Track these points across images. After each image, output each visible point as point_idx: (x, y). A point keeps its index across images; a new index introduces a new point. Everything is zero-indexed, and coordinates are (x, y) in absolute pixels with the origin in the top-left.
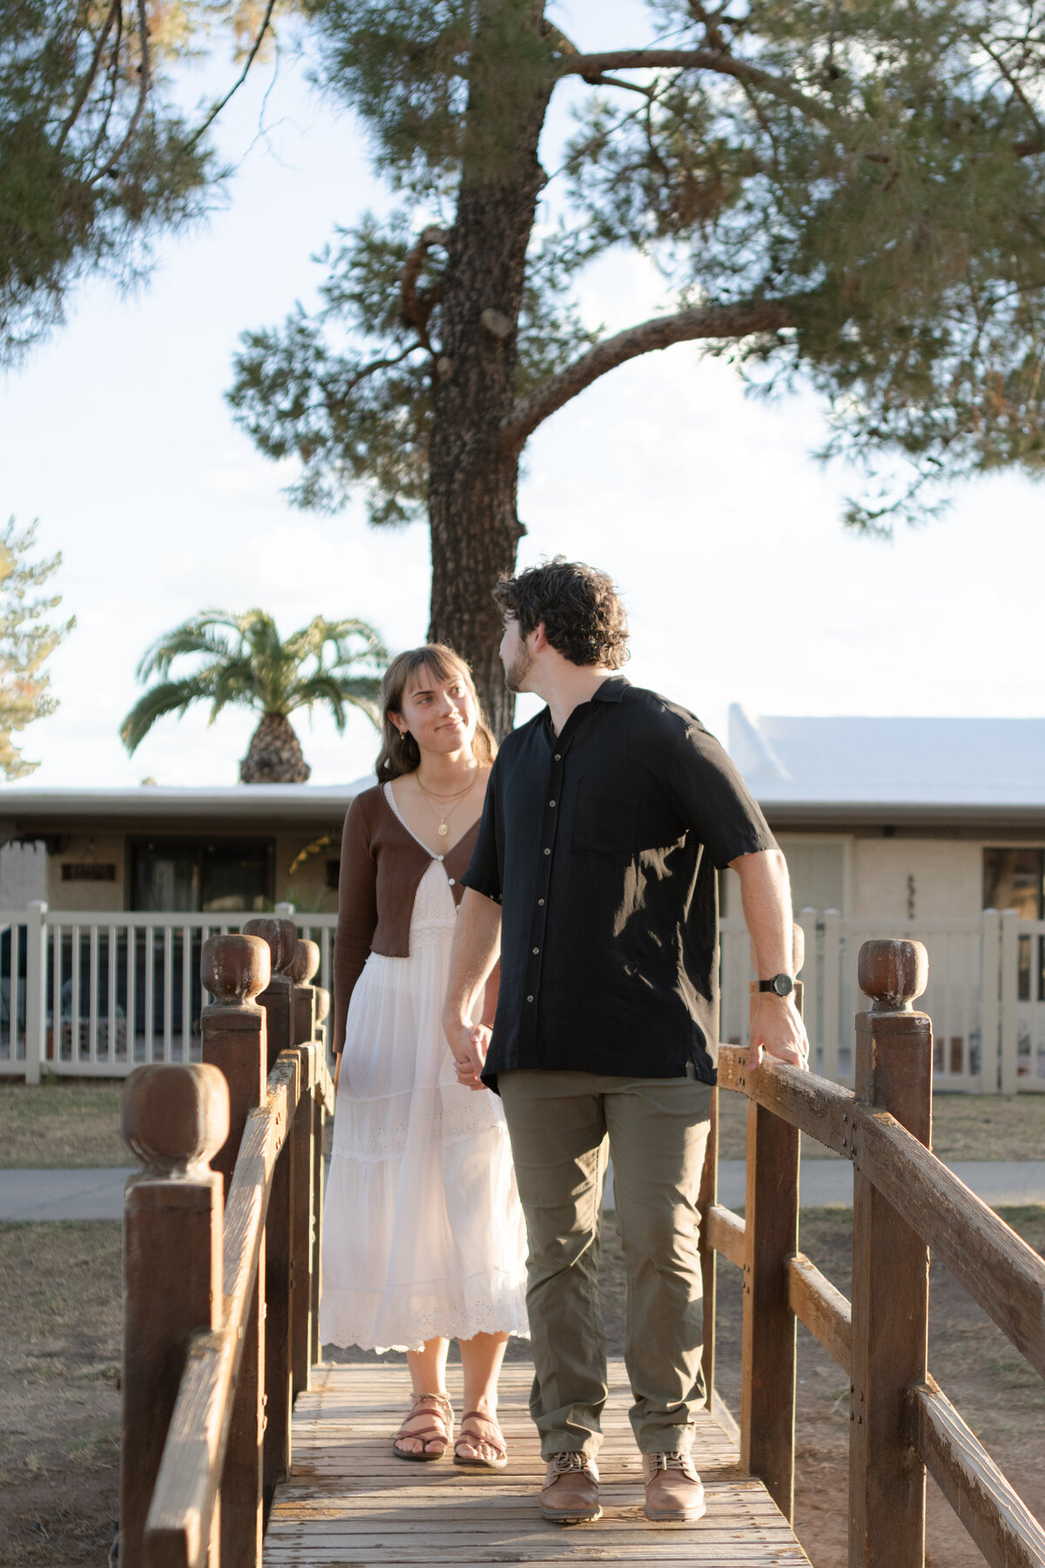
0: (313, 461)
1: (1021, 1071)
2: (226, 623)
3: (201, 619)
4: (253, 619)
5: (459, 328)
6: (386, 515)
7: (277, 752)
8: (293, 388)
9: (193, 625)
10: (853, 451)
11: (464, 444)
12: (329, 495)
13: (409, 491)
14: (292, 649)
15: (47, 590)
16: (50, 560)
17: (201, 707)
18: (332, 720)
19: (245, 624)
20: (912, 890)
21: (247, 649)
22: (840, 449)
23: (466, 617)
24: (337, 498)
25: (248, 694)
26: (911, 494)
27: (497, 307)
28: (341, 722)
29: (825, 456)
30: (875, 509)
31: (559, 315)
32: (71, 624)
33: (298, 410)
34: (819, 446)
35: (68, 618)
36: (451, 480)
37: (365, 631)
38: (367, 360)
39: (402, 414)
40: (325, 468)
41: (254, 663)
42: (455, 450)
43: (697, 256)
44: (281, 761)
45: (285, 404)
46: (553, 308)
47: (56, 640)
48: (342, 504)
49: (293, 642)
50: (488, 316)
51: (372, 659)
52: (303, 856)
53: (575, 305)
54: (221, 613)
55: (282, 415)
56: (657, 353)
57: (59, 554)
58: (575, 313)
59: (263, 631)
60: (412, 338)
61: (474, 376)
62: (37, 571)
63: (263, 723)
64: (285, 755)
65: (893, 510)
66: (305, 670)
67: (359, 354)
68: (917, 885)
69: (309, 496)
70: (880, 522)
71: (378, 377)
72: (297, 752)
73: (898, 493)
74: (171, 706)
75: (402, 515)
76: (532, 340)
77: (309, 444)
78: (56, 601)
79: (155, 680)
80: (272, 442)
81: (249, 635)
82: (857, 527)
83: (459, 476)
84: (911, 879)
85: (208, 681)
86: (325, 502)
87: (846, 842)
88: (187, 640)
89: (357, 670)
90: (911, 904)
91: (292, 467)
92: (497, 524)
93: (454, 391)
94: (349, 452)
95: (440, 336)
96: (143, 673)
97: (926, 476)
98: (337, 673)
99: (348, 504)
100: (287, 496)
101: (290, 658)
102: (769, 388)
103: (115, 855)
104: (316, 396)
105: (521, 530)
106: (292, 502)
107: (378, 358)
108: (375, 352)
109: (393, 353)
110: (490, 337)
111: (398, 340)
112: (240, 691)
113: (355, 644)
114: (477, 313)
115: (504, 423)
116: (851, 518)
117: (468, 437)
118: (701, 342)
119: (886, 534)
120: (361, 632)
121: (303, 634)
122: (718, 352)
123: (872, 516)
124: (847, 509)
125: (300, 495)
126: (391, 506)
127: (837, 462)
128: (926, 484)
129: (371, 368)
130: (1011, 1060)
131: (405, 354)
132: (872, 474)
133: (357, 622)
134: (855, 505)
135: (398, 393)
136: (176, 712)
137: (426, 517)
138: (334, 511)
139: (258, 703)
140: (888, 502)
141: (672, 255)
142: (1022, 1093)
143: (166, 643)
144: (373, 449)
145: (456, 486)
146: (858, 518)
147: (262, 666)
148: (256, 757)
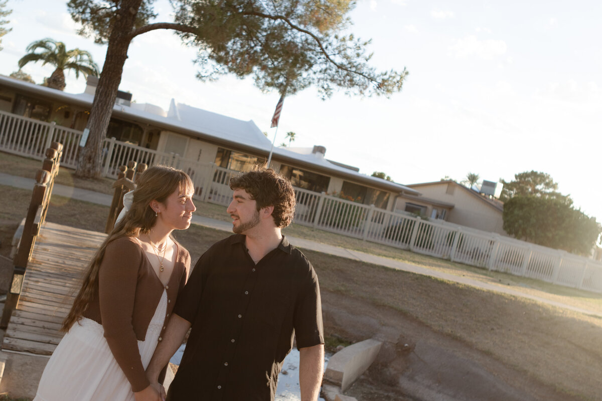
0: (84, 25)
1: (210, 198)
2: (53, 43)
3: (46, 40)
4: (60, 44)
5: (124, 9)
6: (99, 41)
7: (59, 78)
8: (84, 7)
9: (44, 41)
10: (201, 63)
11: (119, 36)
12: (86, 33)
13: (105, 37)
14: (69, 54)
15: (6, 18)
16: (9, 11)
17: (40, 62)
18: (75, 75)
19: (58, 45)
20: (200, 153)
21: (57, 51)
22: (198, 61)
23: (110, 73)
24: (88, 35)
25: (55, 62)
26: (211, 75)
27: (134, 7)
28: (77, 76)
29: (195, 62)
30: (203, 75)
31: (149, 9)
32: (11, 30)
33: (83, 12)
34: (194, 59)
35: (10, 28)
36: (114, 42)
37: (88, 55)
38: (102, 6)
39: (108, 20)
40: (87, 27)
41: (58, 55)
42: (117, 36)
43: (182, 6)
44: (59, 81)
45: (81, 10)
46: (147, 7)
47: (6, 33)
48: (89, 36)
49: (69, 52)
50: (131, 9)
51: (89, 62)
52: (60, 108)
53: (153, 8)
54: (52, 40)
55: (79, 12)
56: (165, 30)
57: (12, 10)
58: (152, 10)
59: (62, 47)
60: (114, 4)
61: (125, 21)
62: (5, 13)
63: (56, 70)
64: (61, 80)
65: (207, 77)
66: (71, 60)
67: (101, 5)
68: (202, 152)
69: (81, 33)
70: (203, 78)
71: (103, 11)
72: (64, 80)
73: (208, 74)
74: (33, 60)
75: (102, 43)
76: (141, 13)
77: (84, 21)
78: (8, 22)
79: (31, 52)
80: (75, 18)
81: (58, 47)
82: (198, 78)
83: (116, 42)
84: (201, 150)
85: (45, 55)
86: (85, 35)
87: (188, 138)
88: (42, 44)
89: (84, 64)
90: (199, 156)
91: (79, 26)
92: (122, 54)
93: (119, 23)
94: (93, 24)
95: (120, 6)
96: (28, 49)
97: (215, 72)
98: (79, 63)
99: (90, 37)
100: (76, 31)
101: (68, 56)
102: (187, 44)
103: (12, 96)
104: (88, 10)
105: (127, 57)
106: (77, 33)
107: (105, 6)
108: (104, 5)
109: (108, 6)
110: (130, 14)
111: (110, 4)
112: (53, 61)
113: (85, 57)
114: (129, 7)
115: (129, 33)
116: (198, 76)
117: (120, 34)
118: (175, 30)
119: (204, 81)
120: (87, 55)
121: (72, 51)
122: (178, 34)
123: (202, 77)
124: (197, 74)
125: (79, 32)
126: (100, 39)
127: (197, 64)
128: (214, 74)
129: (103, 8)
130: (208, 195)
131: (111, 8)
132: (204, 68)
133: (86, 52)
134: (199, 73)
135: (108, 15)
136: (34, 62)
137: (108, 44)
138: (86, 38)
139: (57, 65)
140: (206, 75)
141: (176, 4)
142: (209, 203)
143: (35, 43)
144: (99, 25)
145: (115, 44)
146: (199, 76)
147: (60, 56)
148: (53, 78)
